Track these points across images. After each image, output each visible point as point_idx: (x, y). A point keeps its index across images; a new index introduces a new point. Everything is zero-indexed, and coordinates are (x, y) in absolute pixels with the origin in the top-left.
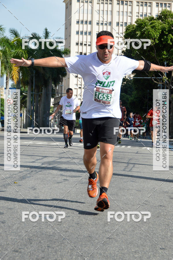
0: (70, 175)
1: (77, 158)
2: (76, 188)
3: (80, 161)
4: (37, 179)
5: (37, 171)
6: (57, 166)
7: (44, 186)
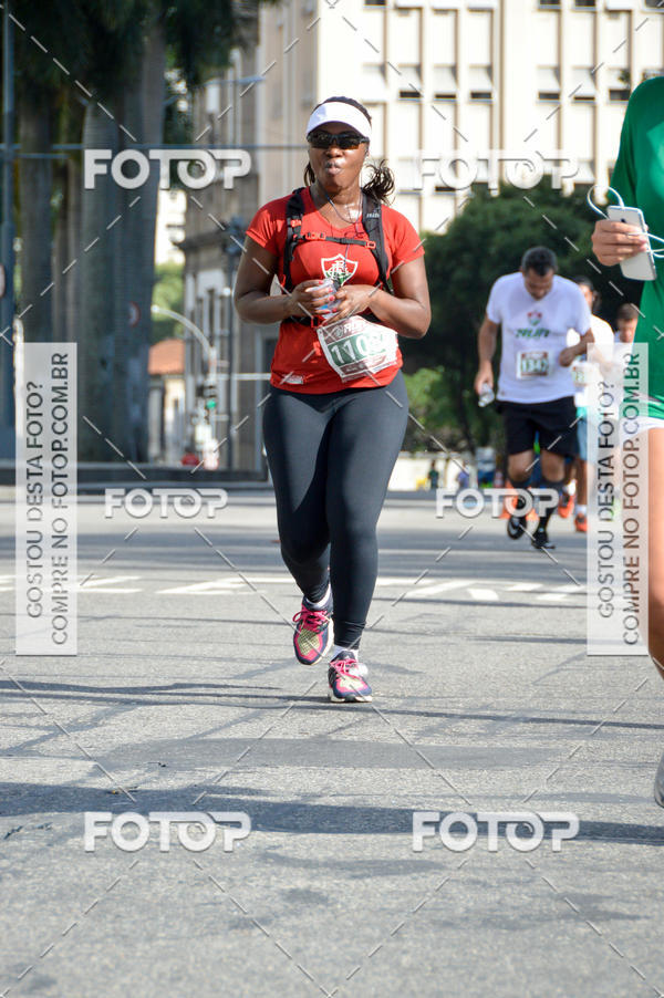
0: (341, 857)
1: (395, 704)
2: (398, 964)
3: (421, 734)
4: (60, 896)
5: (58, 828)
6: (224, 783)
7: (121, 951)
